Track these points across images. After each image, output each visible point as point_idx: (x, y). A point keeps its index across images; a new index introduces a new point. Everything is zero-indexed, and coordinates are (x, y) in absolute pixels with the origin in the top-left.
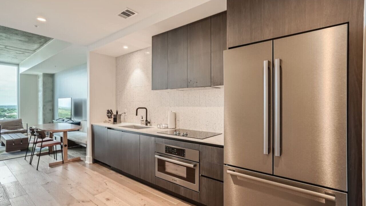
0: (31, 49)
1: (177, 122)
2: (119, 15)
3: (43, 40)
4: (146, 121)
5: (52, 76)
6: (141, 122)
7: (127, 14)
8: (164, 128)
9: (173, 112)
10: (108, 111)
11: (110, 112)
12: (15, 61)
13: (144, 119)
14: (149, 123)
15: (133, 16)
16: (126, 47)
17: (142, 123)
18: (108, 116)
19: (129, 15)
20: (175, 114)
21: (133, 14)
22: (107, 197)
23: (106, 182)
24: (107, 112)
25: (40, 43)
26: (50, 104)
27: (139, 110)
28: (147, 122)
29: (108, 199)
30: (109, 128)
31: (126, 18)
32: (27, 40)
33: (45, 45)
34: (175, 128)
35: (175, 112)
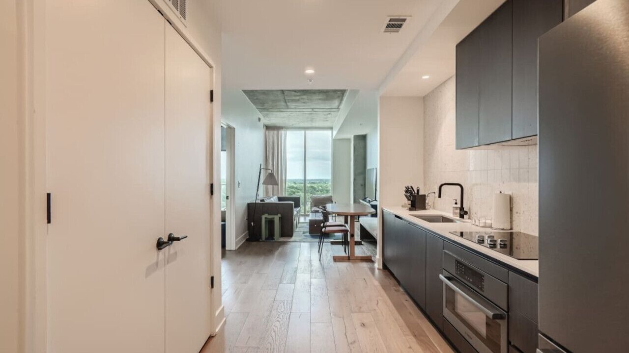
0: (334, 107)
1: (515, 216)
2: (385, 31)
3: (340, 94)
4: (462, 208)
5: (364, 138)
6: (453, 211)
7: (395, 24)
8: (481, 225)
9: (506, 193)
10: (407, 188)
11: (409, 190)
12: (328, 124)
13: (459, 205)
14: (466, 213)
15: (405, 24)
16: (426, 77)
17: (454, 213)
18: (406, 196)
19: (400, 26)
20: (511, 199)
21: (404, 20)
22: (364, 321)
23: (379, 301)
24: (405, 189)
25: (338, 97)
26: (362, 177)
27: (443, 188)
28: (463, 213)
29: (363, 325)
30: (396, 216)
31: (398, 32)
32: (325, 97)
33: (345, 99)
34: (509, 228)
35: (510, 193)
